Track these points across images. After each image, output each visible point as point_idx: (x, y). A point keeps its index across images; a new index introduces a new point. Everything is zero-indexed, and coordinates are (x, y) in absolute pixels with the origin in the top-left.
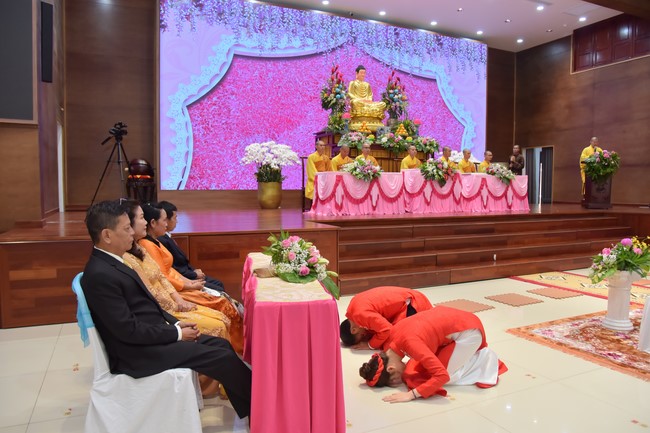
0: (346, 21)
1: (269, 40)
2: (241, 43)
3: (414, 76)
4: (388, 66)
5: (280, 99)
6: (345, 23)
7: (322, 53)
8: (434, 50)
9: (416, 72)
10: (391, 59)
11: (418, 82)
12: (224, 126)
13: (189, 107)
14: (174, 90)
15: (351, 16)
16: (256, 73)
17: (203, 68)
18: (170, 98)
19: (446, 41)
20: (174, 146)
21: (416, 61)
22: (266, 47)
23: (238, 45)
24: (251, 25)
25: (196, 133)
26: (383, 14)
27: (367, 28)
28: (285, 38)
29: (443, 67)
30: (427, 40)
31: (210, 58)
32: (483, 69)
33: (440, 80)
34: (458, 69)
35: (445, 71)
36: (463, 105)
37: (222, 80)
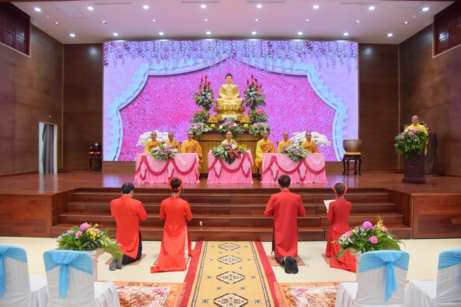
0: (228, 43)
1: (171, 63)
2: (153, 67)
3: (286, 75)
4: (262, 70)
5: (179, 101)
6: (227, 45)
7: (209, 67)
8: (304, 53)
9: (288, 72)
10: (266, 64)
11: (291, 79)
12: (142, 121)
13: (120, 111)
14: (112, 101)
15: (232, 38)
16: (163, 86)
17: (129, 86)
18: (109, 106)
19: (316, 45)
20: (112, 135)
21: (288, 64)
22: (170, 68)
23: (151, 69)
24: (159, 56)
25: (125, 126)
26: (254, 33)
27: (245, 45)
28: (183, 61)
29: (313, 65)
30: (297, 46)
31: (133, 80)
32: (354, 63)
33: (311, 76)
34: (328, 65)
35: (315, 68)
36: (333, 94)
37: (141, 92)
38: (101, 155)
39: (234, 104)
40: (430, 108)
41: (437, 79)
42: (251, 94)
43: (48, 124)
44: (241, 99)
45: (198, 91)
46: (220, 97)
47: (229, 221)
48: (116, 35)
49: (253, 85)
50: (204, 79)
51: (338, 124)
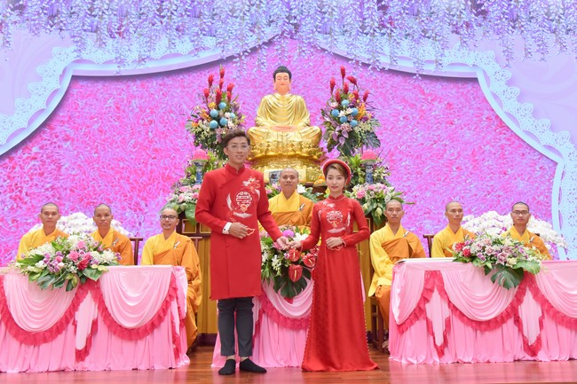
1: (135, 47)
2: (85, 56)
4: (365, 65)
5: (151, 142)
7: (231, 58)
8: (468, 25)
9: (430, 69)
10: (373, 52)
11: (438, 87)
12: (49, 193)
16: (110, 102)
17: (18, 101)
21: (428, 50)
22: (129, 60)
23: (79, 61)
24: (104, 28)
28: (164, 41)
29: (491, 53)
30: (449, 9)
31: (31, 86)
33: (487, 79)
34: (528, 53)
35: (497, 60)
36: (547, 122)
37: (50, 118)
39: (298, 140)
42: (342, 113)
45: (200, 107)
46: (257, 125)
50: (217, 79)
51: (564, 198)
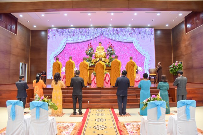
0: (100, 29)
1: (76, 38)
4: (114, 40)
5: (79, 53)
6: (99, 30)
7: (92, 39)
8: (132, 33)
9: (125, 41)
10: (116, 38)
11: (126, 44)
13: (54, 58)
14: (51, 54)
15: (101, 27)
16: (72, 47)
17: (58, 47)
18: (50, 56)
19: (136, 30)
21: (125, 38)
22: (75, 40)
23: (67, 40)
24: (71, 35)
26: (110, 25)
27: (107, 30)
28: (81, 37)
29: (135, 38)
30: (129, 30)
32: (153, 37)
33: (135, 43)
34: (142, 38)
36: (144, 50)
37: (63, 50)
38: (46, 76)
40: (185, 55)
41: (187, 43)
42: (109, 50)
43: (24, 63)
44: (105, 52)
45: (87, 49)
46: (96, 52)
47: (100, 101)
48: (53, 26)
49: (110, 46)
50: (90, 44)
51: (146, 62)
